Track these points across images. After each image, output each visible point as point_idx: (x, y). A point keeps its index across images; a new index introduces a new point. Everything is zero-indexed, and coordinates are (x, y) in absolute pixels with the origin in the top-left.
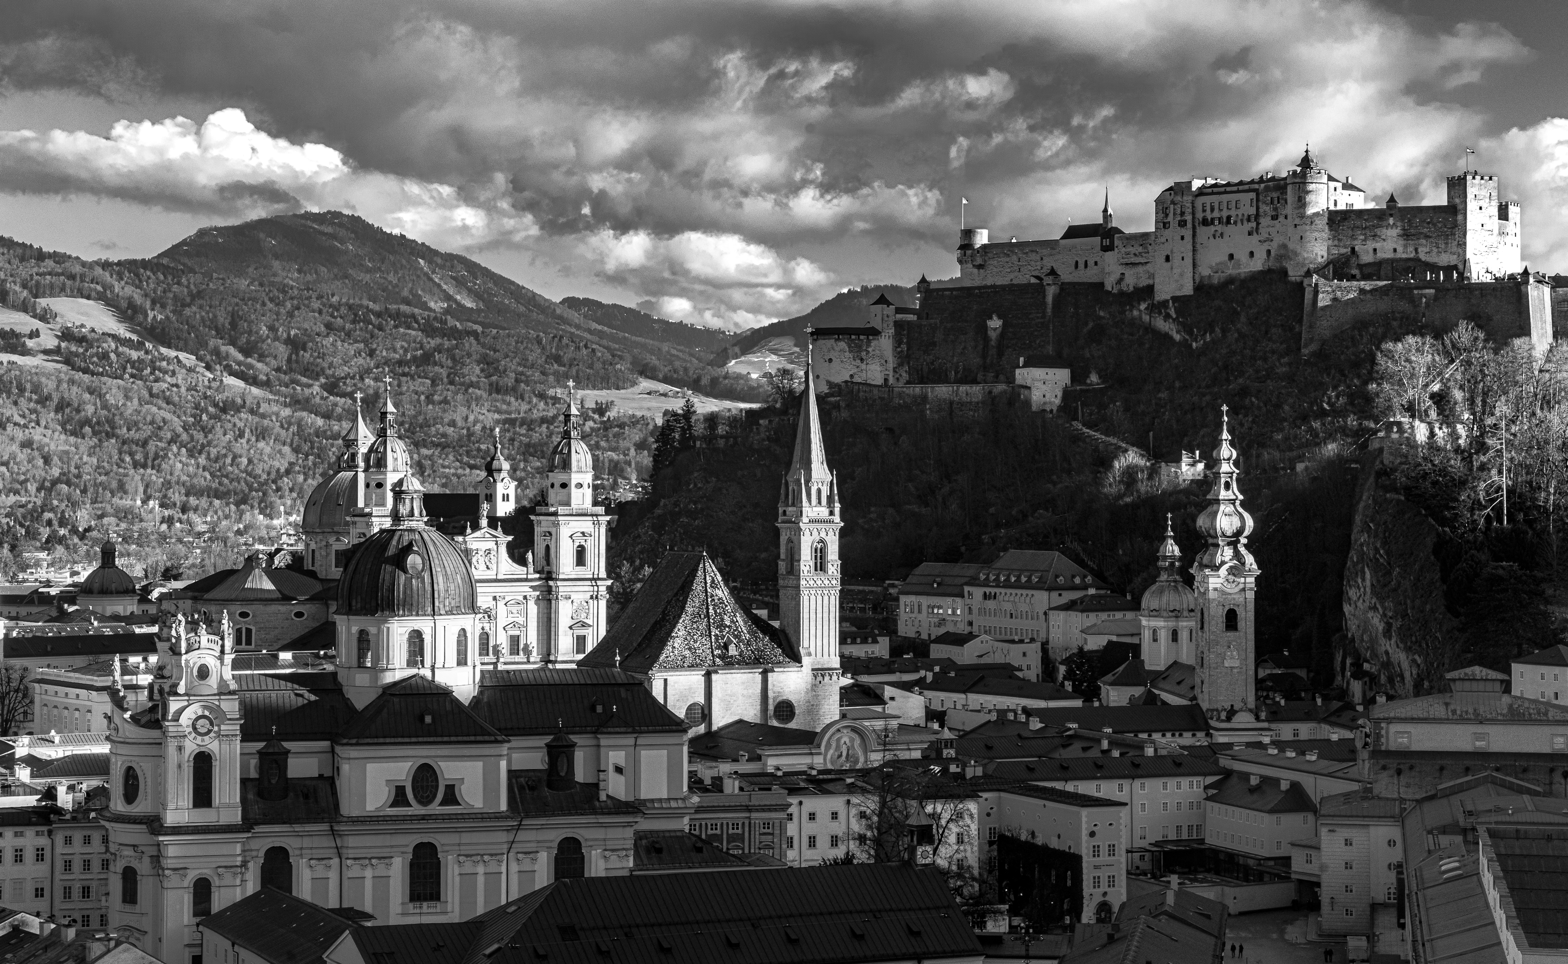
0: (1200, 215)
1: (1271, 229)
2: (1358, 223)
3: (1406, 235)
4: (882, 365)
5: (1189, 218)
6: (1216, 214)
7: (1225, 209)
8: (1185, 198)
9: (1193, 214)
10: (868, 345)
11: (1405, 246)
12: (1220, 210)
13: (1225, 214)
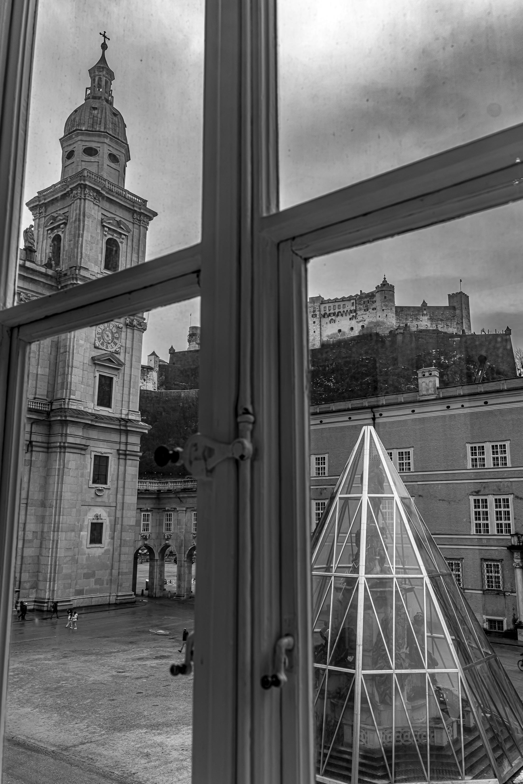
0: (323, 313)
1: (364, 316)
2: (408, 312)
3: (431, 319)
4: (153, 384)
5: (317, 313)
6: (332, 311)
7: (337, 309)
8: (315, 304)
9: (320, 311)
10: (148, 374)
11: (432, 324)
12: (334, 309)
13: (337, 311)
